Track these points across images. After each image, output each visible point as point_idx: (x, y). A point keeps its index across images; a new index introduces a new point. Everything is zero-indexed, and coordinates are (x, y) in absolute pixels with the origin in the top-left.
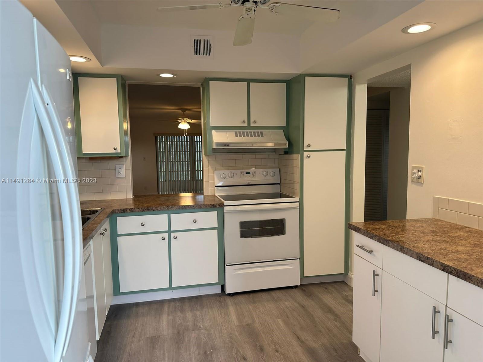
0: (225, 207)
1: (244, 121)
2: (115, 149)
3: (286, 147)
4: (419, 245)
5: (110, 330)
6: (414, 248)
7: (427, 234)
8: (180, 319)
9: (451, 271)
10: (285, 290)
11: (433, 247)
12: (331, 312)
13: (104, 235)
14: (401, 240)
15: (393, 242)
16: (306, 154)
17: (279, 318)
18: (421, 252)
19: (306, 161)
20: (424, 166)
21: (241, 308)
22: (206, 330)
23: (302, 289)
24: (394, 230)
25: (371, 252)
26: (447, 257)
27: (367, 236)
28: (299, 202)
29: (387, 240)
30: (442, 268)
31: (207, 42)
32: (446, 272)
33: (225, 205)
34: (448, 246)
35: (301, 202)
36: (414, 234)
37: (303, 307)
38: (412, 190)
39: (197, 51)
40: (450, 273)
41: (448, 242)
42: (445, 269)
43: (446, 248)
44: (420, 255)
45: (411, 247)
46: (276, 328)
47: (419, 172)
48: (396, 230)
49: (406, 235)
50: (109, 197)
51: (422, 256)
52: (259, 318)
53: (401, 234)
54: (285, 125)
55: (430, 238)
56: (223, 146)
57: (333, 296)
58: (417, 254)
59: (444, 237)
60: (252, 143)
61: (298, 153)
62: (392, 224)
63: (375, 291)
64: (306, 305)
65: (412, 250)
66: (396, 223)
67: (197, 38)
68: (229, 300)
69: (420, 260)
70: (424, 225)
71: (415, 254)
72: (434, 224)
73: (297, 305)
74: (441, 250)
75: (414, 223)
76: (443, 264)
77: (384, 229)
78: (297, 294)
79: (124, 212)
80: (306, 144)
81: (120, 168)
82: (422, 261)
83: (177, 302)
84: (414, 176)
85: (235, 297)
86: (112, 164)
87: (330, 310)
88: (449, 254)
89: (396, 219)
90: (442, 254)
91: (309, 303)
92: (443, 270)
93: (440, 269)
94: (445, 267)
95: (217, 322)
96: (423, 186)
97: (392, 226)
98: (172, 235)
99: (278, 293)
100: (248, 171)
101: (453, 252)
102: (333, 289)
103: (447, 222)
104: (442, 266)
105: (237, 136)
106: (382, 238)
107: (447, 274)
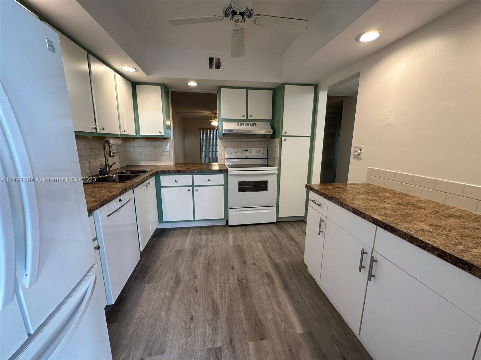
0: (228, 172)
1: (244, 115)
2: (160, 133)
3: (270, 134)
4: (355, 202)
5: (155, 244)
6: (351, 204)
7: (361, 194)
8: (198, 240)
9: (379, 224)
10: (266, 225)
11: (366, 204)
12: (293, 240)
13: (147, 186)
14: (342, 198)
15: (336, 199)
16: (283, 138)
17: (259, 243)
18: (356, 207)
19: (283, 143)
20: (363, 146)
21: (236, 235)
22: (212, 247)
23: (277, 225)
24: (338, 190)
25: (319, 205)
26: (376, 213)
27: (317, 194)
28: (277, 170)
29: (331, 197)
30: (372, 221)
31: (218, 60)
32: (376, 224)
33: (228, 170)
34: (377, 204)
35: (279, 170)
36: (351, 194)
37: (276, 236)
38: (353, 163)
39: (211, 66)
40: (379, 225)
41: (377, 200)
42: (375, 221)
43: (375, 205)
44: (355, 210)
45: (349, 203)
46: (256, 249)
47: (360, 151)
48: (339, 190)
49: (346, 194)
50: (159, 164)
51: (356, 210)
52: (246, 241)
53: (342, 193)
54: (271, 119)
55: (364, 197)
56: (229, 132)
57: (296, 230)
58: (353, 208)
59: (374, 197)
60: (248, 130)
61: (279, 138)
62: (336, 186)
63: (320, 232)
64: (277, 234)
65: (349, 206)
66: (340, 185)
67: (211, 57)
68: (230, 230)
69: (354, 213)
70: (360, 187)
71: (351, 208)
72: (367, 187)
73: (272, 234)
74: (372, 206)
75: (353, 186)
76: (373, 218)
77: (330, 189)
78: (273, 227)
79: (164, 172)
80: (284, 132)
81: (166, 146)
82: (357, 214)
83: (198, 229)
84: (355, 153)
85: (234, 227)
86: (161, 142)
87: (293, 239)
88: (378, 210)
89: (340, 183)
90: (373, 210)
91: (280, 234)
92: (373, 223)
93: (370, 221)
94: (375, 220)
95: (220, 243)
96: (361, 160)
97: (336, 187)
98: (195, 188)
99: (261, 226)
100: (246, 149)
101: (381, 208)
102: (296, 226)
103: (377, 186)
104: (372, 219)
105: (238, 125)
106: (328, 195)
107: (375, 226)
